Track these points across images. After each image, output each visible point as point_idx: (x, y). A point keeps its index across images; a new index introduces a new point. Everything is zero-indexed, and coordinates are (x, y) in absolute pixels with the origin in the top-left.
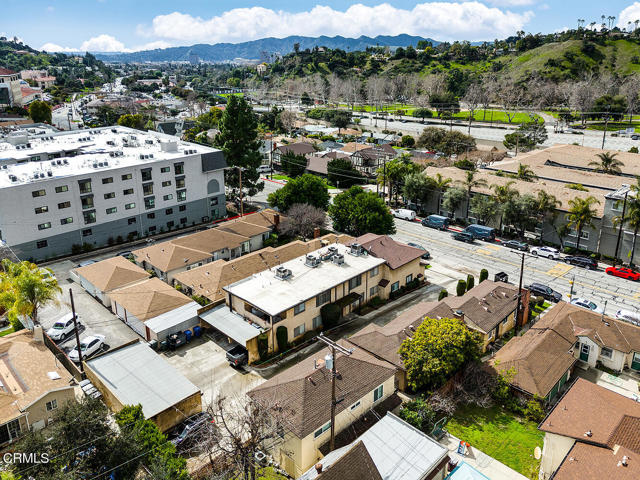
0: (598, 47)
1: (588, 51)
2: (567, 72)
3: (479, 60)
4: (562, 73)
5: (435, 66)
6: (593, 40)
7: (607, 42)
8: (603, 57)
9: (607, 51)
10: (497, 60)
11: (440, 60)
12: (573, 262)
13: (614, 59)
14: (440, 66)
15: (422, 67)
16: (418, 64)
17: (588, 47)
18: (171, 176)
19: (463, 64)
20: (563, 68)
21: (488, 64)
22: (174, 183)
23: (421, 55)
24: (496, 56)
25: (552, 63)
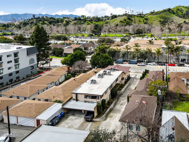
0: (131, 18)
1: (129, 19)
2: (125, 24)
3: (101, 21)
4: (124, 24)
5: (88, 22)
6: (129, 16)
7: (133, 17)
8: (132, 20)
9: (133, 19)
10: (106, 21)
11: (89, 21)
12: (160, 65)
13: (135, 21)
14: (89, 23)
15: (84, 23)
16: (82, 22)
17: (129, 18)
18: (12, 58)
19: (97, 22)
20: (124, 23)
21: (104, 22)
22: (13, 61)
23: (83, 19)
24: (105, 20)
25: (121, 22)
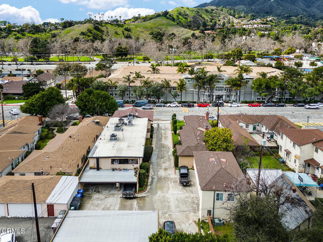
0: (100, 27)
3: (42, 32)
5: (15, 35)
6: (97, 24)
7: (103, 25)
9: (104, 29)
10: (53, 32)
11: (18, 32)
13: (108, 32)
14: (19, 35)
15: (8, 36)
16: (4, 34)
17: (96, 27)
19: (34, 34)
20: (89, 36)
21: (48, 34)
23: (5, 29)
24: (51, 30)
25: (83, 34)
